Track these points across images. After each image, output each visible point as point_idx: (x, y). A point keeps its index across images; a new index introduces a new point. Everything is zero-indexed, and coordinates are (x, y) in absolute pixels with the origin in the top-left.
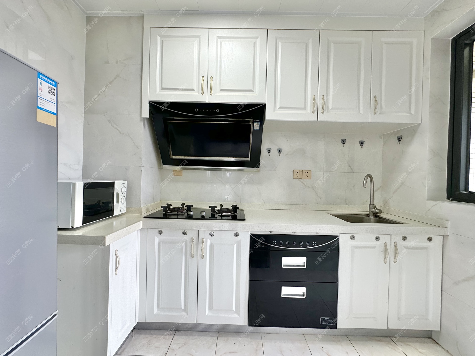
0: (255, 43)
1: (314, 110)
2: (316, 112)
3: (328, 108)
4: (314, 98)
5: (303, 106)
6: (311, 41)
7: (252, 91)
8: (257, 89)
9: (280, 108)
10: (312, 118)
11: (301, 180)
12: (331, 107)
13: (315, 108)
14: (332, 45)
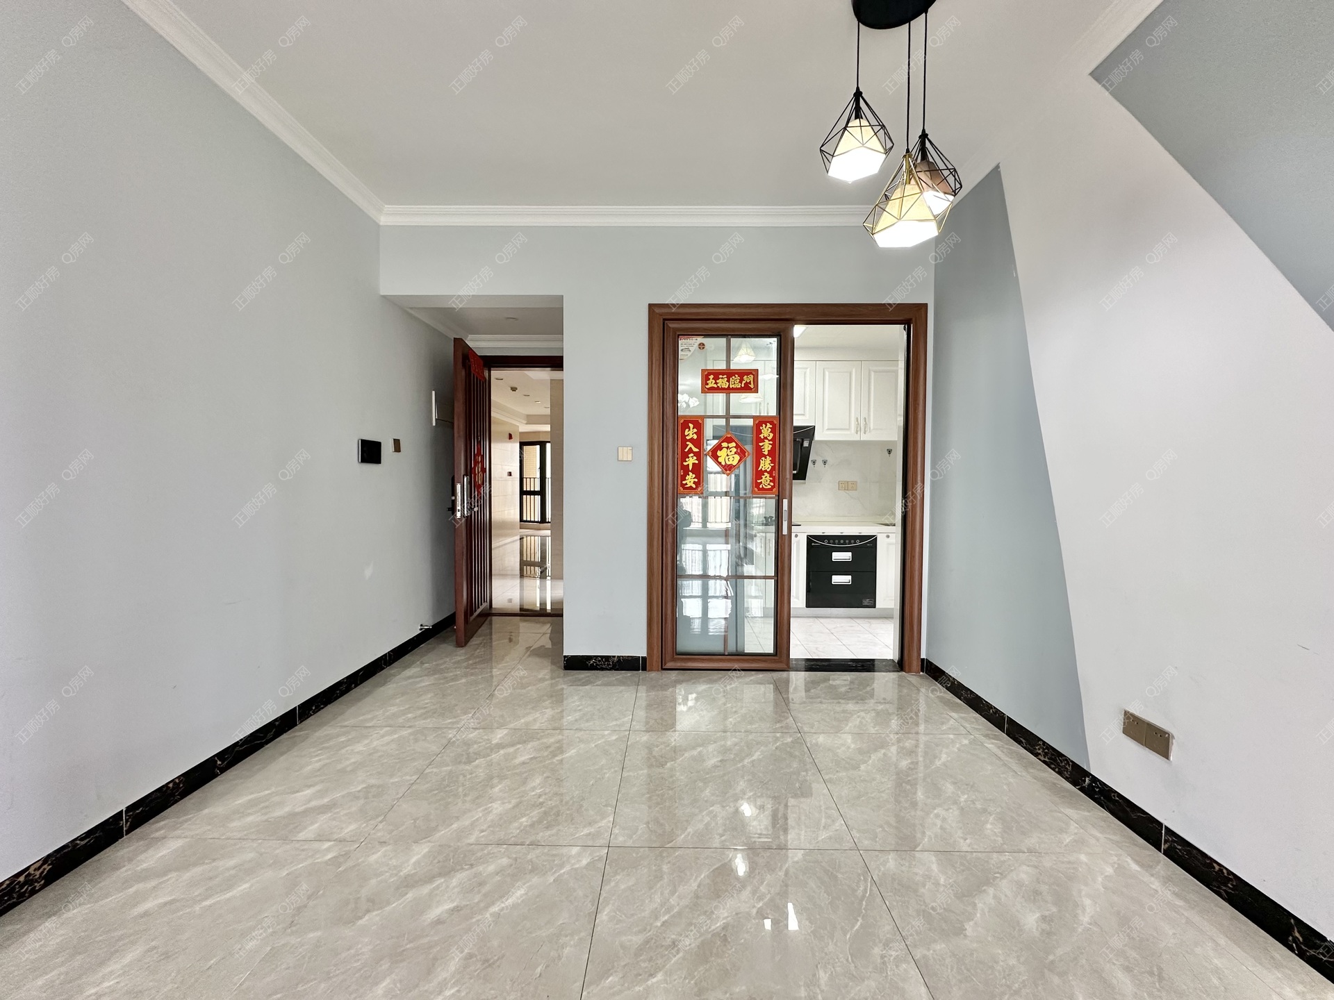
0: (805, 373)
1: (857, 431)
2: (859, 433)
3: (870, 428)
4: (857, 420)
5: (848, 428)
6: (854, 370)
7: (804, 415)
8: (807, 412)
9: (828, 429)
10: (856, 438)
11: (847, 492)
12: (872, 428)
13: (858, 429)
14: (873, 374)
